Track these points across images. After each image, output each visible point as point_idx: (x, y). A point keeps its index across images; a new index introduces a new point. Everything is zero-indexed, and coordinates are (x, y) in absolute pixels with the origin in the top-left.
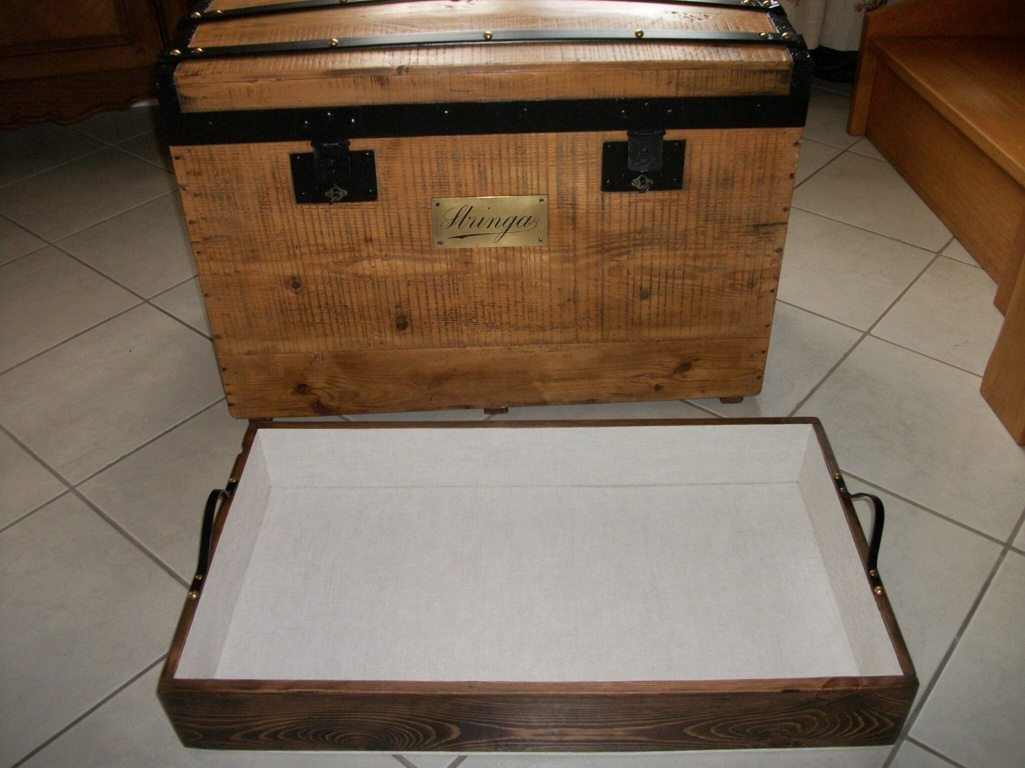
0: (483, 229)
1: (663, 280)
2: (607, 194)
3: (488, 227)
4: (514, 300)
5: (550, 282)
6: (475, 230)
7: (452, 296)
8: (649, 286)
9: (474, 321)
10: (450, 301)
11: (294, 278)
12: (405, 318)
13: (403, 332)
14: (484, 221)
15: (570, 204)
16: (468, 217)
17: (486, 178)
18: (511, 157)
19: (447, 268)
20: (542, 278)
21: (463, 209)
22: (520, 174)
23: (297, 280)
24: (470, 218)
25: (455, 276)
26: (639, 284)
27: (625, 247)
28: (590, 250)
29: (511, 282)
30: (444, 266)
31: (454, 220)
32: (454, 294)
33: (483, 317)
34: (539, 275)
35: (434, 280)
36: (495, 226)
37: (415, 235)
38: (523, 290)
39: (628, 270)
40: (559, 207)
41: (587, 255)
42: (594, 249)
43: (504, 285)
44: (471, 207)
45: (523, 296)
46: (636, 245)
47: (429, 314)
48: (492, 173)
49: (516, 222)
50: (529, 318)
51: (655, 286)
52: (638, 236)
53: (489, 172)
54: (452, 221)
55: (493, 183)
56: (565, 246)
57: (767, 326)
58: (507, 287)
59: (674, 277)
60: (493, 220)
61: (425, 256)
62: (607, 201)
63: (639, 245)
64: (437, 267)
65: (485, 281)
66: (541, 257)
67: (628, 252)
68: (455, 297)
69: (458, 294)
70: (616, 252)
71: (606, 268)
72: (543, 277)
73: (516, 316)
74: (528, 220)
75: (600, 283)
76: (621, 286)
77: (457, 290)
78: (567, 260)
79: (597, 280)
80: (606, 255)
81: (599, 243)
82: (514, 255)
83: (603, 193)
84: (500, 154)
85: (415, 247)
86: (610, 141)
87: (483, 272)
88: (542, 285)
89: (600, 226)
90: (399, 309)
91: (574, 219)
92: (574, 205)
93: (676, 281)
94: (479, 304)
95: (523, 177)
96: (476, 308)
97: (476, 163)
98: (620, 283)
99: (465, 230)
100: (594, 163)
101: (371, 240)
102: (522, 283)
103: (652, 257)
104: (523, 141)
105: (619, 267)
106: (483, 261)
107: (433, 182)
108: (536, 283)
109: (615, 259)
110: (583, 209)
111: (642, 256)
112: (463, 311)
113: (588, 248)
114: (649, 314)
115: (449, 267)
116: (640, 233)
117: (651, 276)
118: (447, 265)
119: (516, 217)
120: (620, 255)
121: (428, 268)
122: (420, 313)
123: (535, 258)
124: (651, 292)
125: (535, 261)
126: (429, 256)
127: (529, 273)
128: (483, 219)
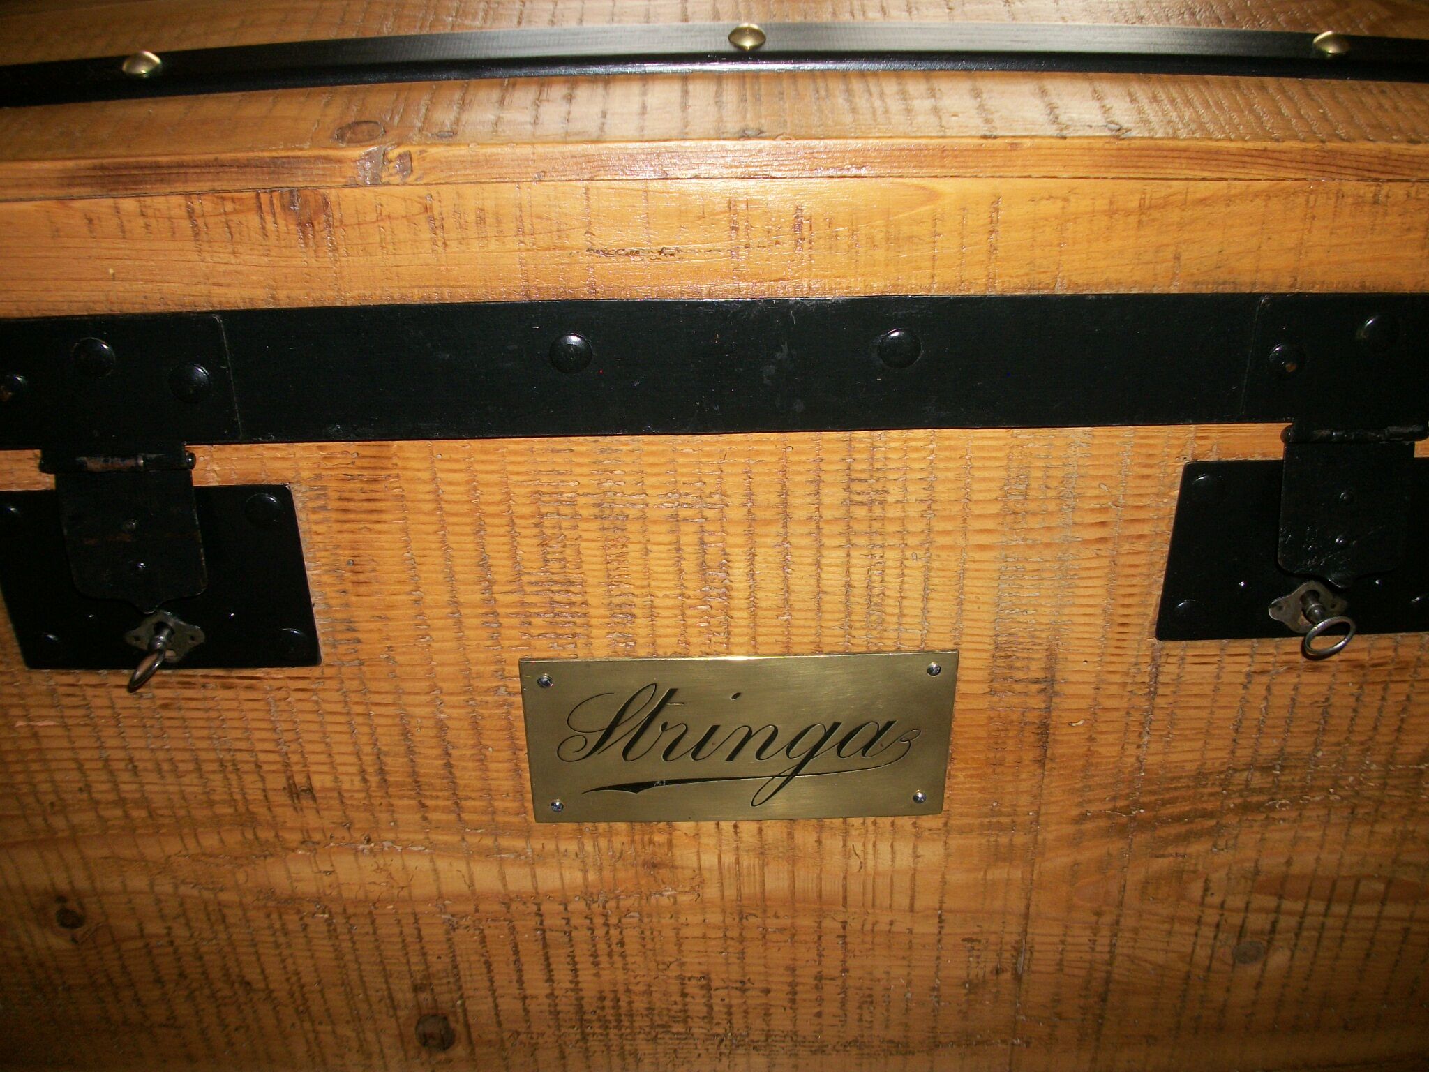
0: (716, 761)
1: (1317, 907)
2: (1176, 648)
3: (731, 758)
4: (814, 971)
5: (941, 920)
6: (684, 766)
7: (604, 959)
8: (1268, 927)
9: (678, 1028)
10: (597, 975)
11: (61, 898)
12: (445, 1018)
13: (442, 1056)
14: (718, 737)
15: (1036, 681)
16: (656, 725)
17: (727, 593)
18: (827, 514)
19: (585, 878)
20: (912, 908)
21: (646, 696)
22: (858, 577)
23: (72, 905)
24: (664, 727)
25: (612, 904)
26: (1236, 920)
27: (1210, 815)
28: (1089, 826)
29: (806, 922)
30: (573, 877)
31: (608, 732)
32: (610, 955)
33: (709, 1017)
34: (903, 901)
35: (539, 914)
36: (758, 755)
37: (467, 775)
38: (845, 943)
39: (1207, 881)
40: (993, 692)
41: (1075, 842)
42: (1102, 823)
43: (782, 930)
44: (672, 692)
45: (844, 961)
46: (1246, 808)
47: (526, 1011)
48: (751, 574)
49: (834, 738)
50: (860, 1020)
51: (1286, 922)
52: (1258, 780)
53: (739, 569)
54: (599, 735)
55: (754, 608)
56: (1001, 814)
58: (793, 935)
59: (1354, 899)
60: (749, 735)
61: (505, 842)
62: (1170, 670)
63: (1258, 807)
64: (549, 879)
65: (715, 918)
66: (915, 848)
67: (1212, 833)
68: (612, 964)
69: (623, 955)
70: (1174, 829)
71: (1135, 876)
72: (917, 905)
73: (819, 1015)
74: (880, 733)
75: (1108, 919)
76: (1177, 927)
77: (621, 943)
78: (1007, 855)
79: (1098, 914)
80: (1141, 838)
81: (1121, 803)
82: (819, 842)
83: (1159, 644)
84: (785, 504)
85: (466, 816)
86: (1213, 458)
87: (711, 892)
88: (911, 931)
89: (1131, 750)
90: (423, 996)
91: (1044, 730)
92: (1049, 684)
93: (1359, 910)
94: (694, 982)
95: (869, 586)
96: (684, 995)
97: (689, 536)
98: (1172, 919)
99: (650, 767)
100: (1141, 537)
101: (310, 790)
102: (844, 924)
103: (1295, 841)
104: (879, 456)
105: (1179, 877)
106: (709, 860)
107: (523, 603)
108: (891, 923)
109: (1170, 850)
110: (1083, 697)
111: (1262, 839)
112: (640, 1004)
113: (1083, 818)
114: (1254, 1003)
115: (592, 876)
116: (1266, 769)
117: (1281, 897)
118: (585, 871)
119: (835, 726)
120: (1186, 838)
121: (518, 879)
122: (496, 1006)
123: (893, 853)
124: (1270, 942)
125: (893, 859)
126: (519, 844)
127: (870, 897)
128: (714, 729)
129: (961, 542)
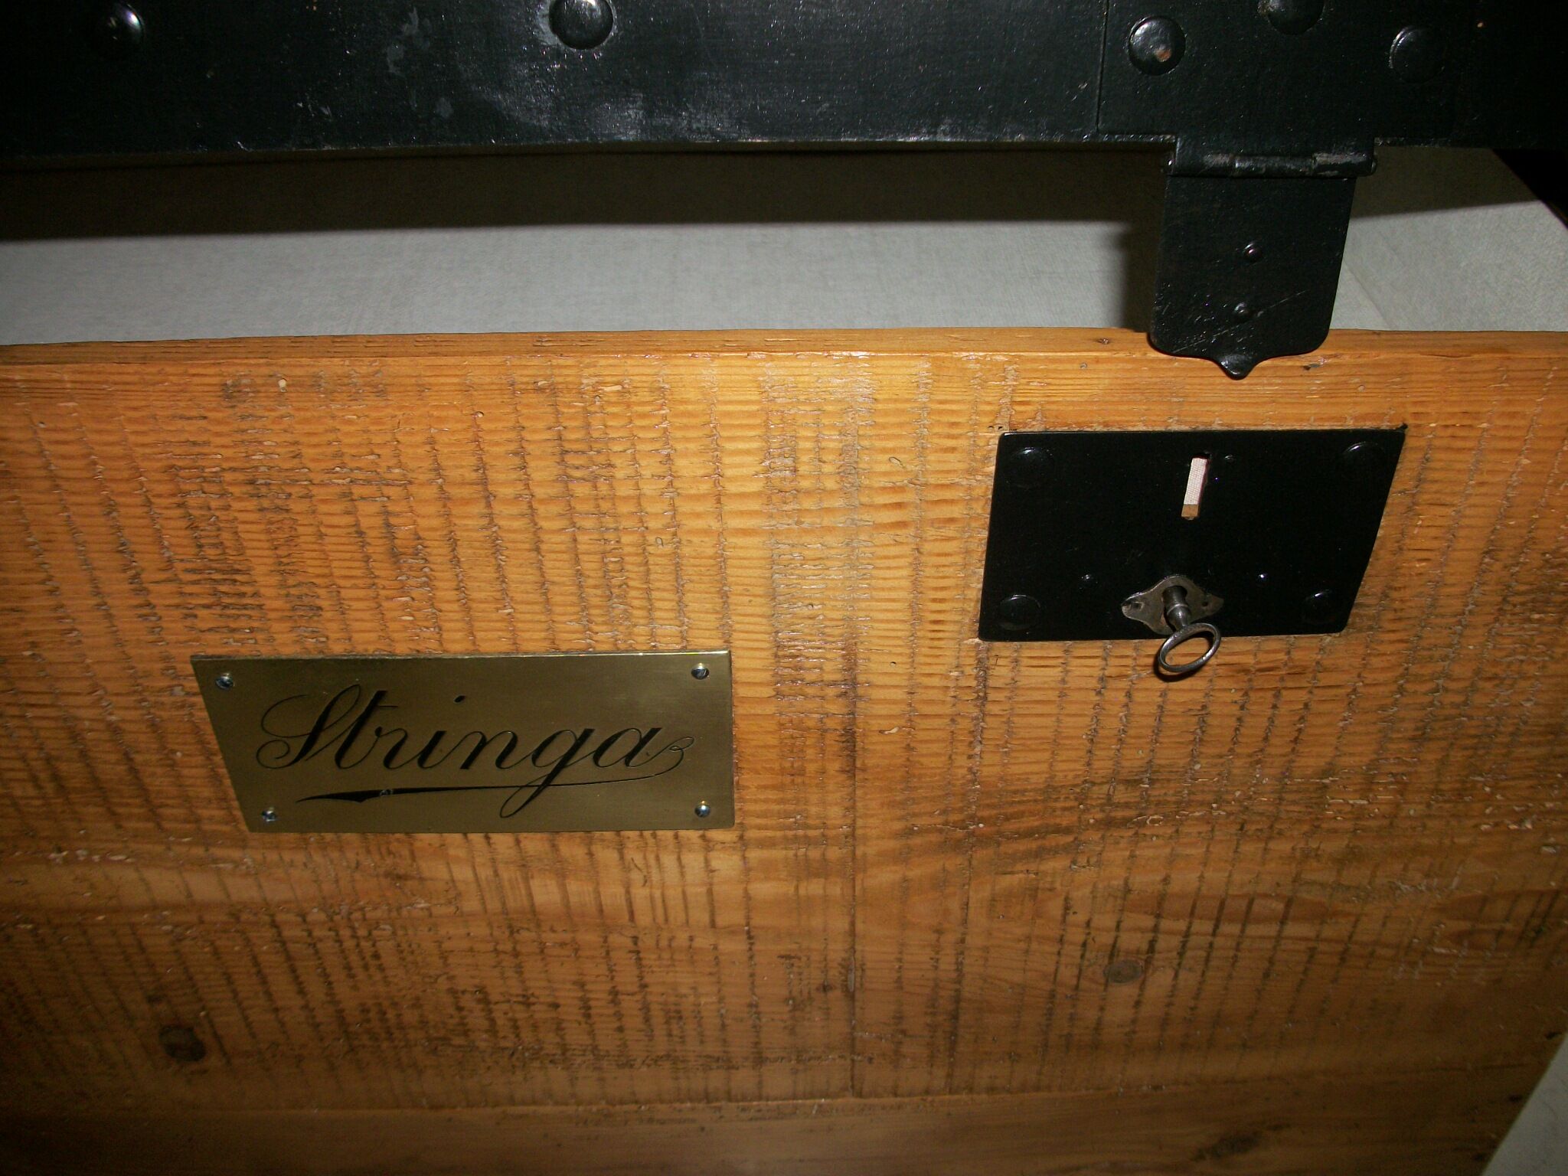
0: (446, 770)
1: (1203, 926)
2: (1005, 649)
3: (466, 766)
4: (608, 987)
5: (750, 936)
6: (407, 775)
7: (361, 975)
8: (1145, 946)
9: (458, 1041)
10: (355, 988)
12: (190, 1030)
13: (195, 1066)
14: (444, 745)
15: (834, 683)
16: (369, 730)
17: (430, 583)
18: (540, 492)
19: (320, 890)
20: (713, 924)
22: (590, 565)
24: (379, 732)
25: (357, 915)
26: (1106, 939)
27: (1067, 831)
28: (917, 841)
29: (589, 938)
30: (306, 888)
31: (314, 737)
32: (366, 967)
33: (493, 1029)
34: (701, 916)
35: (275, 925)
36: (499, 764)
37: (158, 781)
38: (639, 959)
39: (1066, 899)
40: (779, 694)
41: (902, 857)
42: (934, 838)
43: (563, 944)
44: (380, 695)
45: (641, 977)
46: (1109, 823)
47: (283, 1024)
48: (456, 561)
49: (590, 747)
50: (670, 1035)
51: (1167, 943)
52: (1121, 795)
53: (439, 555)
54: (303, 740)
55: (465, 600)
56: (807, 827)
57: (1551, 1036)
58: (577, 950)
59: (1247, 918)
60: (484, 743)
61: (217, 852)
62: (1001, 672)
63: (1125, 822)
64: (278, 889)
65: (480, 930)
66: (707, 861)
67: (1072, 850)
68: (370, 977)
69: (381, 968)
70: (1023, 846)
71: (979, 894)
72: (721, 921)
73: (620, 1029)
74: (643, 742)
75: (950, 938)
76: (1034, 946)
77: (376, 956)
78: (821, 870)
79: (939, 932)
80: (982, 854)
81: (955, 817)
82: (591, 854)
83: (985, 645)
84: (484, 482)
85: (166, 825)
86: (1037, 427)
87: (471, 904)
88: (715, 948)
89: (961, 761)
90: (162, 1008)
91: (850, 738)
92: (851, 687)
93: (1253, 930)
94: (468, 996)
95: (607, 576)
96: (460, 1009)
97: (370, 518)
98: (1028, 938)
99: (369, 774)
100: (952, 520)
102: (635, 940)
103: (1172, 860)
104: (596, 424)
105: (1033, 892)
106: (462, 873)
107: (181, 594)
108: (691, 939)
109: (1019, 867)
110: (894, 702)
111: (1132, 856)
112: (410, 1017)
113: (909, 832)
114: (1134, 1021)
115: (328, 887)
116: (1132, 783)
117: (1158, 916)
118: (318, 882)
119: (587, 734)
120: (1038, 854)
121: (243, 890)
122: (246, 1018)
123: (681, 866)
124: (1148, 962)
125: (682, 874)
126: (236, 854)
127: (660, 912)
128: (439, 736)
129: (715, 525)
